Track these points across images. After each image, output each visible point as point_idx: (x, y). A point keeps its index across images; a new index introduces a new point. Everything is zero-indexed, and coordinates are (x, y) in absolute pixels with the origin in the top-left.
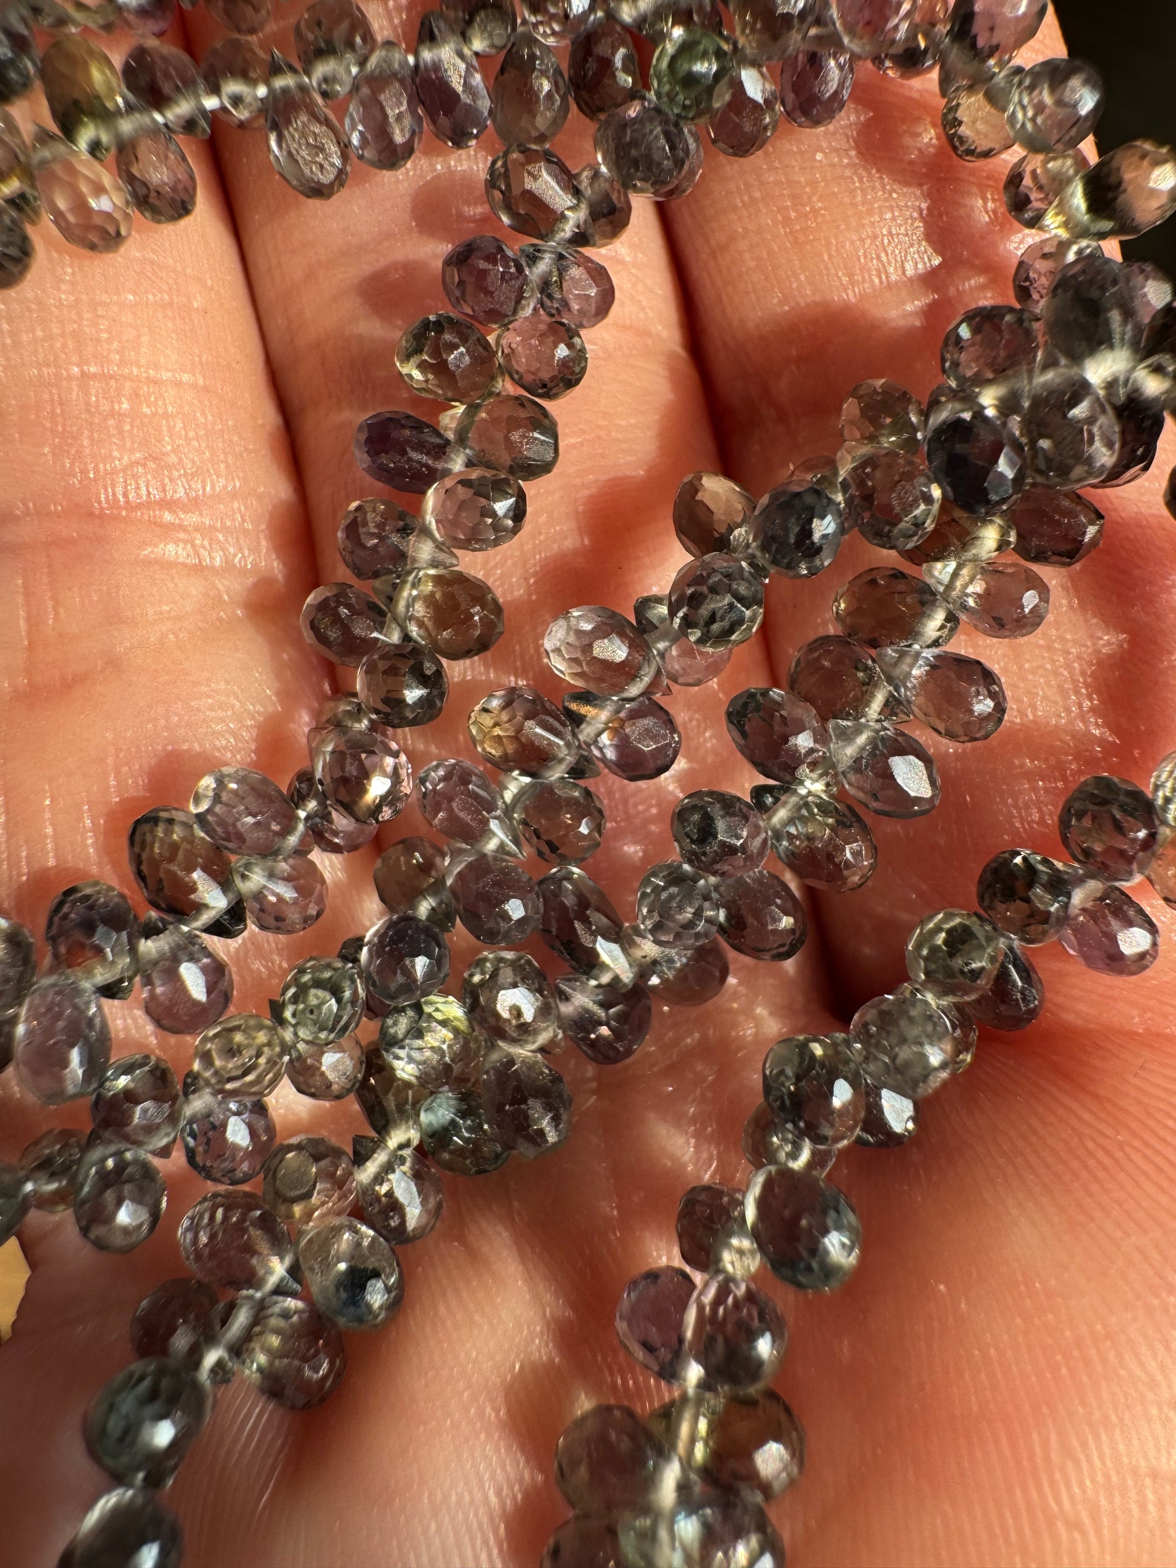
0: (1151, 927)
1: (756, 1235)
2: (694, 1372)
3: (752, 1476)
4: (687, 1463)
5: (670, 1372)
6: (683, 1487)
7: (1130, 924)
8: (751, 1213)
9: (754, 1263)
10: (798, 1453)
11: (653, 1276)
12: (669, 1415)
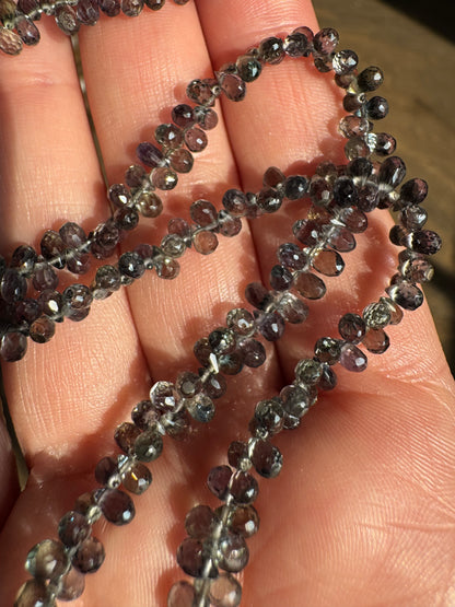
0: (365, 358)
1: (251, 459)
2: (230, 498)
3: (244, 530)
4: (225, 525)
5: (223, 498)
6: (223, 532)
7: (359, 357)
8: (251, 453)
9: (249, 466)
10: (257, 525)
11: (220, 468)
12: (220, 510)
